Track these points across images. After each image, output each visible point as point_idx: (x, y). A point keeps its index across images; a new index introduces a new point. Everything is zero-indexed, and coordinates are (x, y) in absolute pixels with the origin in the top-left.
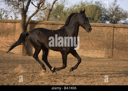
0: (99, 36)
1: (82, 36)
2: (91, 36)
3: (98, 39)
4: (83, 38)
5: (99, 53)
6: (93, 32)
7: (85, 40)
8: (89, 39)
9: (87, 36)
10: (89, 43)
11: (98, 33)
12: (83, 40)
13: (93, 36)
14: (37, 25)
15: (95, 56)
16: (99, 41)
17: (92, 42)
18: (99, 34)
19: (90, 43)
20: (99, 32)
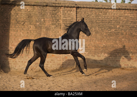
0: (134, 27)
1: (103, 29)
2: (119, 28)
3: (132, 34)
4: (106, 33)
5: (135, 59)
6: (123, 21)
7: (110, 35)
8: (117, 34)
9: (112, 28)
10: (117, 42)
11: (132, 22)
12: (105, 36)
13: (124, 28)
14: (15, 8)
15: (129, 65)
16: (135, 37)
17: (123, 39)
18: (134, 23)
19: (119, 40)
20: (133, 20)
